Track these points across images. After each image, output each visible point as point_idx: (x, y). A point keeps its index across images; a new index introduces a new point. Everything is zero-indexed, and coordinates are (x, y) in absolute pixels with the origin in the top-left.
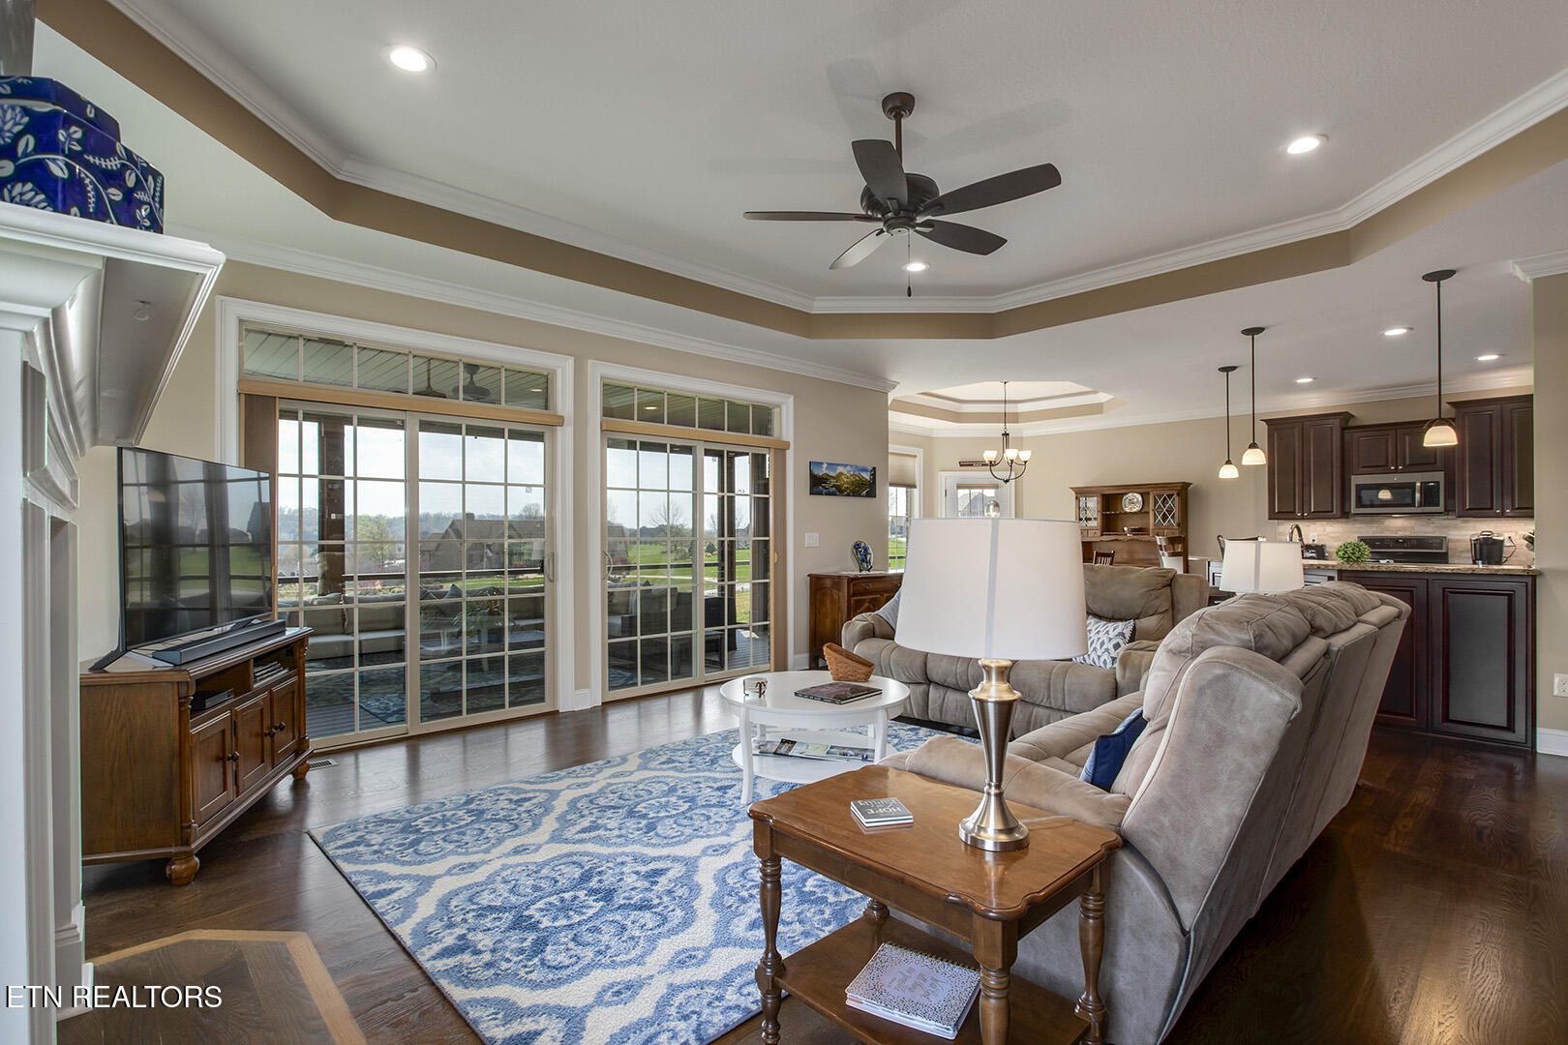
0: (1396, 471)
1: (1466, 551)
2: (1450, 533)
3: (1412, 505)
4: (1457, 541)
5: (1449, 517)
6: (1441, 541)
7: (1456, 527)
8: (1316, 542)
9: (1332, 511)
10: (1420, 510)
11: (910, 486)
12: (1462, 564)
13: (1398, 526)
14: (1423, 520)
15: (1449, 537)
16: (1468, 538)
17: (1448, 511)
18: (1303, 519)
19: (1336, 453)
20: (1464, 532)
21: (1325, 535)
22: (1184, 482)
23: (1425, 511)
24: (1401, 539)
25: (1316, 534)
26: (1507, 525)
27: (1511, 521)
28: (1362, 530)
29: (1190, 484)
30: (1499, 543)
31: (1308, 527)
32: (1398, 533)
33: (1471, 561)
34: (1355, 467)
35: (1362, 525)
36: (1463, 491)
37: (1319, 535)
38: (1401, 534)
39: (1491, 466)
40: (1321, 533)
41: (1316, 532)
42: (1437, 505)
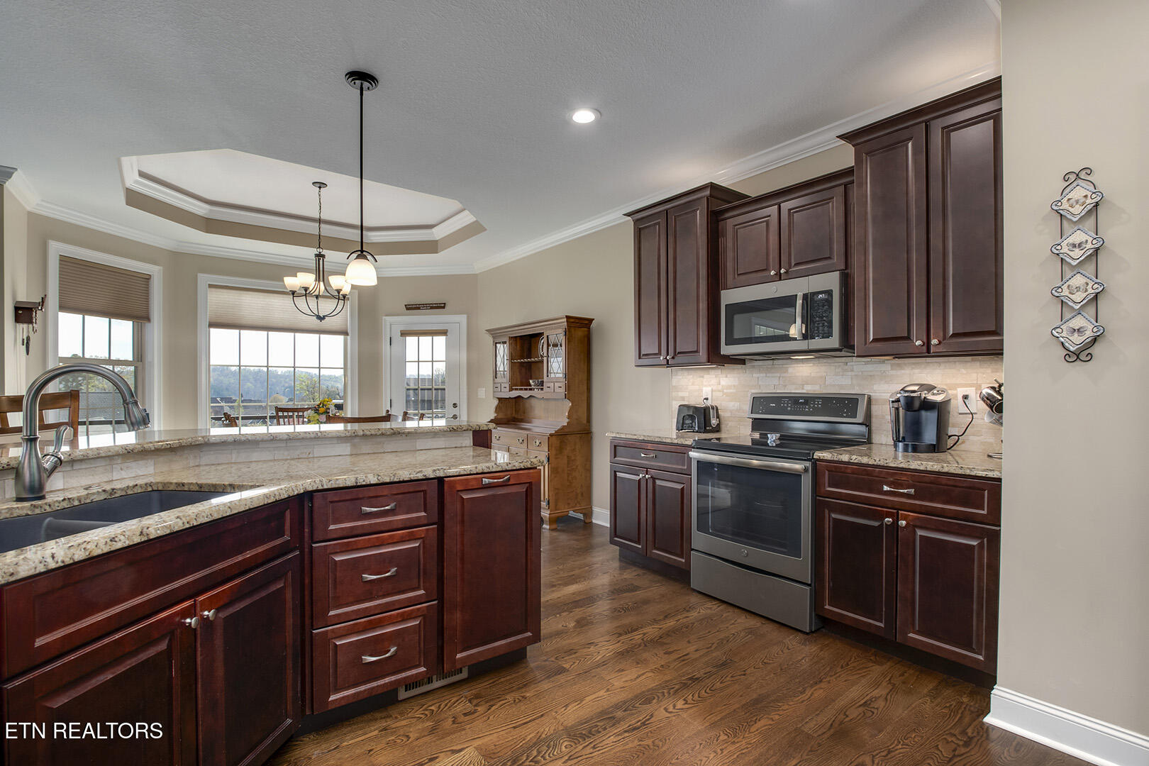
0: (779, 277)
2: (875, 387)
4: (877, 401)
7: (883, 377)
8: (707, 403)
9: (700, 353)
10: (803, 345)
11: (345, 333)
14: (837, 363)
15: (872, 395)
17: (847, 343)
18: (668, 364)
19: (702, 253)
21: (719, 391)
22: (567, 317)
23: (811, 347)
24: (802, 398)
25: (710, 389)
26: (964, 371)
27: (969, 364)
28: (760, 383)
29: (591, 320)
30: (941, 409)
31: (701, 379)
32: (805, 388)
33: (892, 443)
34: (730, 277)
35: (761, 375)
36: (866, 307)
37: (712, 391)
38: (809, 389)
39: (908, 252)
40: (714, 388)
41: (710, 386)
42: (830, 335)
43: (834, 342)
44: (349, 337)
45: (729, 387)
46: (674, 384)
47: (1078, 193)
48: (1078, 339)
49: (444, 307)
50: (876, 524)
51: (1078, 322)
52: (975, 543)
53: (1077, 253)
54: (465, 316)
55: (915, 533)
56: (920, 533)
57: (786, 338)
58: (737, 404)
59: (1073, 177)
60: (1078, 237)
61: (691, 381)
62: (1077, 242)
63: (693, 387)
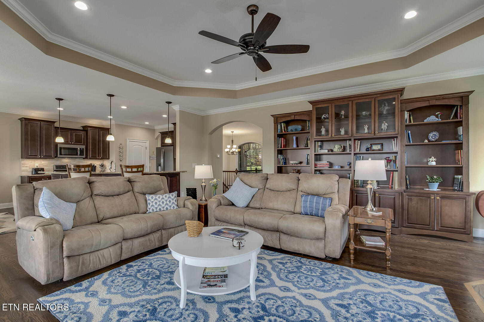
0: (71, 144)
3: (77, 155)
8: (38, 167)
17: (86, 157)
26: (96, 161)
31: (34, 162)
36: (90, 152)
37: (39, 165)
40: (40, 164)
41: (38, 163)
42: (83, 155)
43: (84, 157)
45: (44, 164)
46: (22, 163)
47: (121, 146)
48: (121, 159)
58: (49, 168)
59: (121, 144)
61: (30, 162)
62: (121, 150)
63: (31, 164)
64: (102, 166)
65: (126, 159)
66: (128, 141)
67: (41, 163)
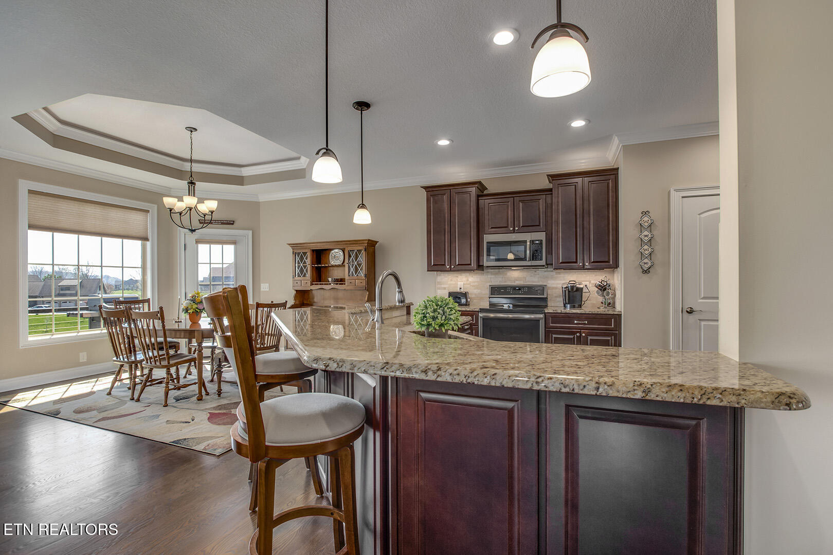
0: (514, 231)
1: (560, 296)
2: (549, 282)
3: (524, 259)
4: (553, 288)
5: (549, 269)
6: (543, 288)
7: (552, 278)
8: (462, 290)
9: (470, 264)
10: (529, 263)
12: (556, 305)
13: (516, 277)
14: (532, 271)
15: (548, 285)
16: (561, 286)
17: (548, 264)
18: (451, 270)
19: (473, 215)
20: (559, 282)
21: (468, 284)
22: (369, 240)
23: (533, 264)
24: (517, 287)
25: (462, 283)
26: (584, 275)
27: (587, 273)
28: (492, 280)
29: (377, 242)
30: (580, 290)
31: (457, 278)
32: (516, 282)
33: (563, 305)
34: (487, 228)
35: (493, 276)
36: (558, 248)
37: (464, 284)
38: (517, 283)
39: (576, 228)
40: (465, 283)
41: (462, 281)
42: (541, 260)
43: (543, 262)
44: (148, 244)
45: (474, 282)
46: (438, 281)
47: (646, 219)
48: (647, 266)
49: (233, 224)
50: (572, 337)
51: (646, 261)
52: (609, 338)
53: (646, 238)
54: (251, 232)
55: (587, 338)
56: (589, 338)
57: (506, 260)
58: (479, 291)
59: (645, 213)
60: (646, 233)
61: (450, 279)
62: (646, 235)
63: (452, 282)
64: (603, 288)
65: (667, 264)
66: (675, 197)
67: (468, 280)
